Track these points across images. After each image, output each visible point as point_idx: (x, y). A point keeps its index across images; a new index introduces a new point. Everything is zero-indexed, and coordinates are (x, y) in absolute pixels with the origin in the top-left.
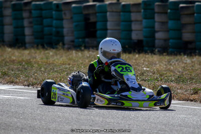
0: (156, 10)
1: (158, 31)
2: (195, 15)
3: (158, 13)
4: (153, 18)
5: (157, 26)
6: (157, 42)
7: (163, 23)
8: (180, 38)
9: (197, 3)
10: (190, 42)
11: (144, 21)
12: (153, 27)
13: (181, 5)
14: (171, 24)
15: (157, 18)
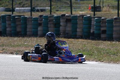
0: (7, 19)
1: (7, 28)
2: (21, 21)
3: (7, 20)
4: (6, 22)
5: (7, 26)
6: (7, 32)
7: (10, 24)
8: (16, 30)
9: (22, 16)
10: (20, 32)
11: (2, 24)
12: (6, 26)
13: (16, 17)
14: (12, 25)
15: (7, 22)
